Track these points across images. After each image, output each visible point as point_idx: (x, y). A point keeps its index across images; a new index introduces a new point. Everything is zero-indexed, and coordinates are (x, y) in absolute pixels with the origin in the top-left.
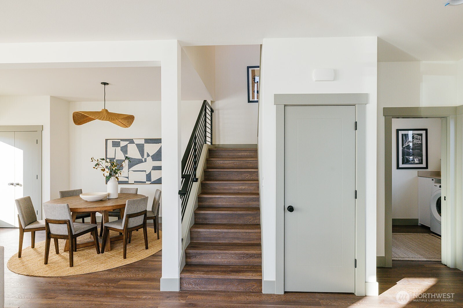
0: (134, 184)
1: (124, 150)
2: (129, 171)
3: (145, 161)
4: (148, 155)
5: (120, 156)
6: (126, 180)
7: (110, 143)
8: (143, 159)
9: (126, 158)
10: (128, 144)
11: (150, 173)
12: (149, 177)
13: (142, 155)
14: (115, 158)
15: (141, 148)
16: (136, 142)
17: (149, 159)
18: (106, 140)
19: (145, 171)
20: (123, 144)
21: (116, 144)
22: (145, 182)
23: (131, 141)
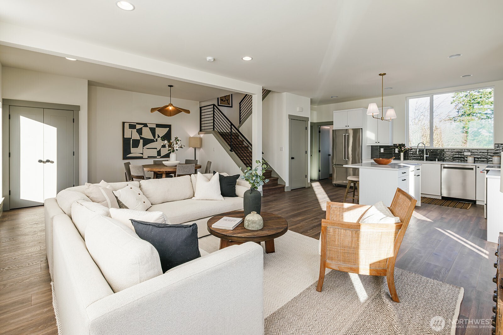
0: (147, 158)
1: (140, 132)
2: (143, 149)
3: (157, 141)
4: (159, 137)
5: (136, 136)
6: (141, 155)
7: (127, 126)
8: (155, 139)
9: (141, 138)
10: (143, 127)
11: (160, 150)
12: (159, 153)
13: (154, 136)
14: (131, 138)
15: (153, 131)
16: (149, 126)
17: (159, 139)
18: (124, 123)
19: (156, 148)
20: (138, 127)
21: (132, 126)
22: (157, 157)
23: (145, 125)
